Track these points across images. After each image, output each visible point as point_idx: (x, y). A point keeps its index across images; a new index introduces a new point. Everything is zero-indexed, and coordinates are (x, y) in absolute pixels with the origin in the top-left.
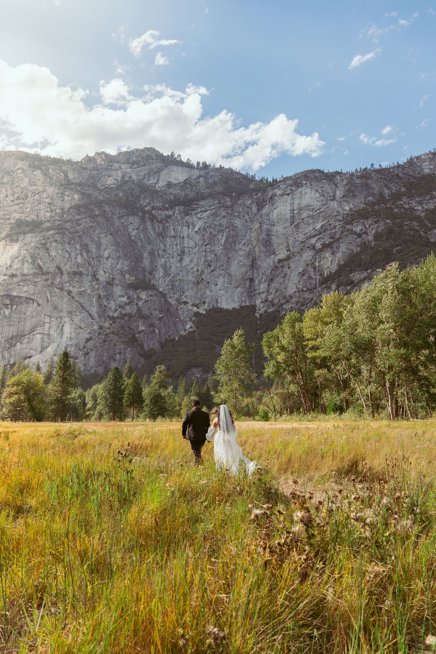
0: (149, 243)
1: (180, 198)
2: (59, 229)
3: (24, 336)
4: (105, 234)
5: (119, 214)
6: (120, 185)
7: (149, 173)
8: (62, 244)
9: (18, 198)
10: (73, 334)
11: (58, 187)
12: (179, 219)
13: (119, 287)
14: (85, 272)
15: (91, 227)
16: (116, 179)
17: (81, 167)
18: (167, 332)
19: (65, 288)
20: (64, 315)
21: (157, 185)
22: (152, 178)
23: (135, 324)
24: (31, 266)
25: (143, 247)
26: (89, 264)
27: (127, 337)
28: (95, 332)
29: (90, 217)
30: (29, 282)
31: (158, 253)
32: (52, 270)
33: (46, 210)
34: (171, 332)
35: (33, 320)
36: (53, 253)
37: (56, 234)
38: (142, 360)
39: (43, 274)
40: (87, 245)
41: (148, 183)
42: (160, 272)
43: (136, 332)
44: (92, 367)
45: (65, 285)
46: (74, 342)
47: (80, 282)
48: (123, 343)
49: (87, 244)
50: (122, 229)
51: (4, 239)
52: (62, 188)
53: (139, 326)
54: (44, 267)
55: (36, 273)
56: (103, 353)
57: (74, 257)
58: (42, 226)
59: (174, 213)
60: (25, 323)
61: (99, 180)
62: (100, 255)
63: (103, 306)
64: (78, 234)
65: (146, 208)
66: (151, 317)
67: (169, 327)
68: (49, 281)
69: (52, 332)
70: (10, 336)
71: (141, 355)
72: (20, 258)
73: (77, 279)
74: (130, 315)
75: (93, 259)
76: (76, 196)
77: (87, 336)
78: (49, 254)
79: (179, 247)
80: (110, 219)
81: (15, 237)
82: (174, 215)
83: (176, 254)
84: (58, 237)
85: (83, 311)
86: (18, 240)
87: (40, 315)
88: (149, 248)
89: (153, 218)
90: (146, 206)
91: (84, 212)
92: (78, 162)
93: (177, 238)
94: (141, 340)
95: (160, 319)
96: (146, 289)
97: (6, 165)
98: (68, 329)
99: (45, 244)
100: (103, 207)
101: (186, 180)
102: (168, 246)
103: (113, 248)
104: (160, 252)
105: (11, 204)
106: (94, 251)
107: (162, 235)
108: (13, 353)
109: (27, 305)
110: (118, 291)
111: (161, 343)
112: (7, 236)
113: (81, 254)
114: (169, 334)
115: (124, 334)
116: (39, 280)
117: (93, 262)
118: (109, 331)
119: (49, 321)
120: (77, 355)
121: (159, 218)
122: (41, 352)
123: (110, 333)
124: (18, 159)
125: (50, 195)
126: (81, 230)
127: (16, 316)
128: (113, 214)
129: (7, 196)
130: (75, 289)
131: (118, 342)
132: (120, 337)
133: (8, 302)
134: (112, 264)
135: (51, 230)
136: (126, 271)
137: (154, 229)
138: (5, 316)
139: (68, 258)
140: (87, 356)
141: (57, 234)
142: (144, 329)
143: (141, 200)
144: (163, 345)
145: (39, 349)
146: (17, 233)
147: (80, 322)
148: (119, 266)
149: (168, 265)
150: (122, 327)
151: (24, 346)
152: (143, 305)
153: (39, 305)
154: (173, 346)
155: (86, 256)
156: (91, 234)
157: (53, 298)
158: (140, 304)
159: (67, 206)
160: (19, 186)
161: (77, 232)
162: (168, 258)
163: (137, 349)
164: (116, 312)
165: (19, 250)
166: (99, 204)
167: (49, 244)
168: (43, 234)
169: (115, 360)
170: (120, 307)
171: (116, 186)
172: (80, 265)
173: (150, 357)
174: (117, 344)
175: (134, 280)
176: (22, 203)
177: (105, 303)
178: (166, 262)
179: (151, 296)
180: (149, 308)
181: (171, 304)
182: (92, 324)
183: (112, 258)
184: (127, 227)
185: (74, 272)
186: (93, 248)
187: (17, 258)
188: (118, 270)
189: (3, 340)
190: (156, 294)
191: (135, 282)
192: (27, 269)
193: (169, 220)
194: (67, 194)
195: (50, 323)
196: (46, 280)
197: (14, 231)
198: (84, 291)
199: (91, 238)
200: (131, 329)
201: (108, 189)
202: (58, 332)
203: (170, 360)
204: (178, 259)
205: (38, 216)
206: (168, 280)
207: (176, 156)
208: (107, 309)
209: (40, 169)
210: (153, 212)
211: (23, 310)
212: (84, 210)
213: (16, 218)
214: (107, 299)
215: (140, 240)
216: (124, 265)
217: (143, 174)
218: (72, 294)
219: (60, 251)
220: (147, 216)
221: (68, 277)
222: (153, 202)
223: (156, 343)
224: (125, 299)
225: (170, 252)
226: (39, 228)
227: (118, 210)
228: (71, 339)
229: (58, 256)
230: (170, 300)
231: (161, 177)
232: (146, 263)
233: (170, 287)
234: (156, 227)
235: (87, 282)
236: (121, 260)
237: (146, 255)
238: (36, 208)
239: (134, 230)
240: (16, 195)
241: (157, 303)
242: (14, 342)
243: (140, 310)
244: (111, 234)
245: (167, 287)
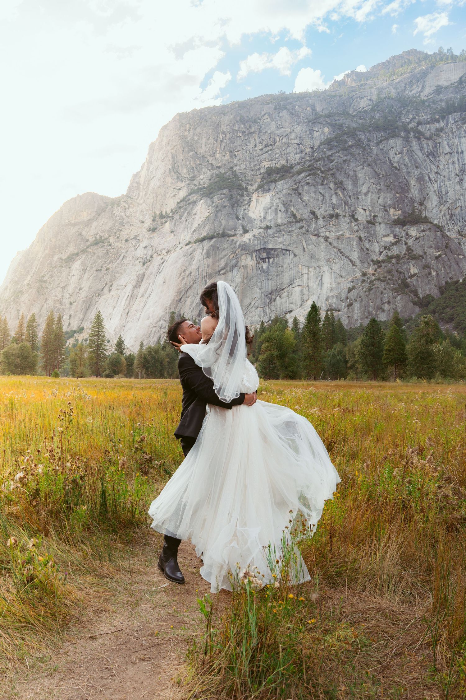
0: (417, 167)
1: (454, 103)
2: (310, 170)
3: (283, 289)
4: (362, 167)
5: (377, 139)
6: (376, 105)
7: (411, 81)
8: (314, 186)
9: (267, 146)
10: (334, 284)
11: (306, 124)
12: (455, 129)
13: (382, 225)
14: (341, 213)
15: (345, 161)
16: (370, 100)
17: (329, 96)
18: (448, 273)
19: (322, 234)
20: (323, 263)
21: (422, 94)
22: (415, 86)
23: (405, 266)
24: (284, 215)
25: (408, 173)
26: (346, 203)
27: (396, 283)
28: (357, 280)
29: (343, 150)
30: (283, 233)
31: (429, 177)
32: (306, 216)
33: (295, 152)
34: (453, 273)
35: (290, 272)
36: (306, 198)
37: (307, 176)
38: (417, 309)
39: (297, 222)
40: (341, 183)
41: (411, 94)
42: (434, 200)
43: (407, 276)
44: (357, 320)
45: (321, 231)
46: (335, 293)
47: (337, 225)
48: (392, 290)
49: (342, 181)
50: (381, 157)
51: (256, 191)
52: (310, 124)
53: (410, 269)
54: (297, 214)
55: (290, 222)
56: (369, 303)
57: (329, 198)
58: (292, 171)
59: (447, 123)
60: (283, 276)
61: (350, 105)
62: (357, 191)
63: (365, 249)
64: (332, 172)
65: (410, 126)
66: (425, 256)
67: (450, 267)
68: (304, 229)
69: (311, 284)
70: (270, 291)
71: (415, 303)
72: (273, 208)
73: (333, 223)
74: (398, 257)
75: (350, 197)
76: (326, 130)
77: (350, 285)
78: (301, 199)
79: (457, 166)
80: (367, 147)
81: (266, 187)
82: (447, 126)
83: (453, 175)
84: (310, 180)
85: (342, 257)
86: (270, 189)
87: (298, 267)
88: (417, 173)
89: (419, 135)
90: (409, 123)
91: (336, 146)
92: (325, 90)
93: (453, 154)
94: (414, 286)
95: (437, 258)
96: (416, 223)
97: (252, 114)
98: (327, 279)
99: (296, 190)
100: (357, 135)
101: (461, 78)
102: (441, 167)
103: (373, 180)
104: (431, 176)
105: (261, 153)
106: (350, 187)
107: (433, 155)
108: (273, 308)
109: (284, 256)
110: (382, 230)
111: (440, 288)
112: (260, 187)
113: (336, 194)
114: (450, 275)
115: (393, 280)
116: (293, 229)
117: (350, 201)
118: (374, 278)
119: (307, 272)
120: (339, 307)
121: (428, 134)
122: (301, 305)
123: (375, 280)
124: (264, 104)
125: (298, 134)
126: (334, 167)
127: (274, 269)
128: (369, 140)
129: (256, 146)
130: (332, 233)
131: (385, 289)
132: (388, 284)
133: (265, 255)
134: (372, 199)
135: (301, 173)
136: (389, 205)
137: (422, 149)
138: (263, 271)
139: (322, 201)
140: (350, 308)
141: (309, 175)
142: (416, 271)
143: (403, 116)
144: (442, 290)
145: (299, 303)
146: (269, 183)
147: (341, 270)
148: (381, 201)
149: (443, 190)
150: (389, 272)
151: (284, 300)
152: (413, 244)
153: (295, 255)
154: (457, 290)
155: (341, 195)
156: (346, 169)
157: (309, 247)
158: (410, 242)
159: (317, 143)
160: (266, 132)
161: (330, 169)
162: (443, 181)
163: (409, 296)
164: (380, 255)
165: (272, 200)
166: (352, 133)
167: (301, 188)
168: (294, 178)
169: (383, 311)
170: (385, 248)
171: (370, 107)
172: (335, 207)
173: (427, 305)
174: (384, 291)
175: (401, 215)
176: (271, 150)
177: (368, 246)
178: (440, 187)
179: (423, 231)
180: (421, 247)
181: (451, 238)
182: (354, 272)
183: (372, 193)
184: (387, 153)
185: (330, 214)
186: (349, 184)
187: (270, 208)
188: (380, 205)
189: (263, 295)
190: (430, 229)
191: (401, 217)
192: (281, 218)
193: (441, 134)
194: (316, 129)
195: (308, 274)
196: (301, 228)
197: (265, 181)
198: (342, 235)
199: (346, 173)
200: (400, 273)
201: (362, 114)
202: (317, 283)
203: (454, 307)
204: (457, 179)
205: (287, 160)
206: (444, 208)
207: (446, 51)
208: (370, 252)
209: (286, 108)
210: (420, 128)
211: (280, 263)
212: (336, 144)
213: (266, 167)
214: (370, 241)
215: (405, 165)
216: (387, 198)
217: (403, 85)
218: (329, 240)
219: (313, 195)
220: (412, 134)
221: (324, 221)
222: (419, 116)
223: (433, 287)
224: (391, 239)
225: (446, 174)
226: (289, 173)
227: (375, 136)
228: (331, 290)
229: (311, 200)
230: (448, 234)
231: (426, 83)
232: (414, 192)
233: (448, 218)
234: (425, 145)
235: (344, 224)
236: (382, 193)
237: (413, 182)
238: (285, 152)
239: (396, 154)
240: (265, 143)
241: (431, 239)
242: (274, 297)
243: (410, 249)
244: (369, 165)
245: (444, 218)
